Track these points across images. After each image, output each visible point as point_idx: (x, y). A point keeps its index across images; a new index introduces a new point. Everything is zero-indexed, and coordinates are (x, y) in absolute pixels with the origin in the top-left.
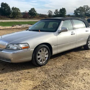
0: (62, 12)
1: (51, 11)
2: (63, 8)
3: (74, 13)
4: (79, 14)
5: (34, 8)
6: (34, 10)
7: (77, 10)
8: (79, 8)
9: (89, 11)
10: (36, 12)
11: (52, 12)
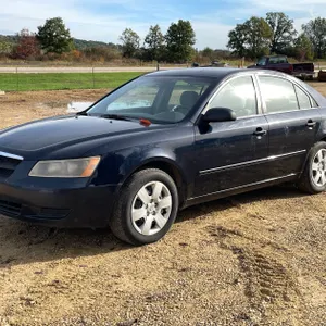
0: (177, 39)
1: (133, 34)
2: (181, 22)
3: (230, 43)
4: (246, 46)
5: (59, 20)
6: (62, 27)
7: (242, 29)
8: (248, 22)
9: (286, 34)
10: (67, 33)
11: (137, 37)
